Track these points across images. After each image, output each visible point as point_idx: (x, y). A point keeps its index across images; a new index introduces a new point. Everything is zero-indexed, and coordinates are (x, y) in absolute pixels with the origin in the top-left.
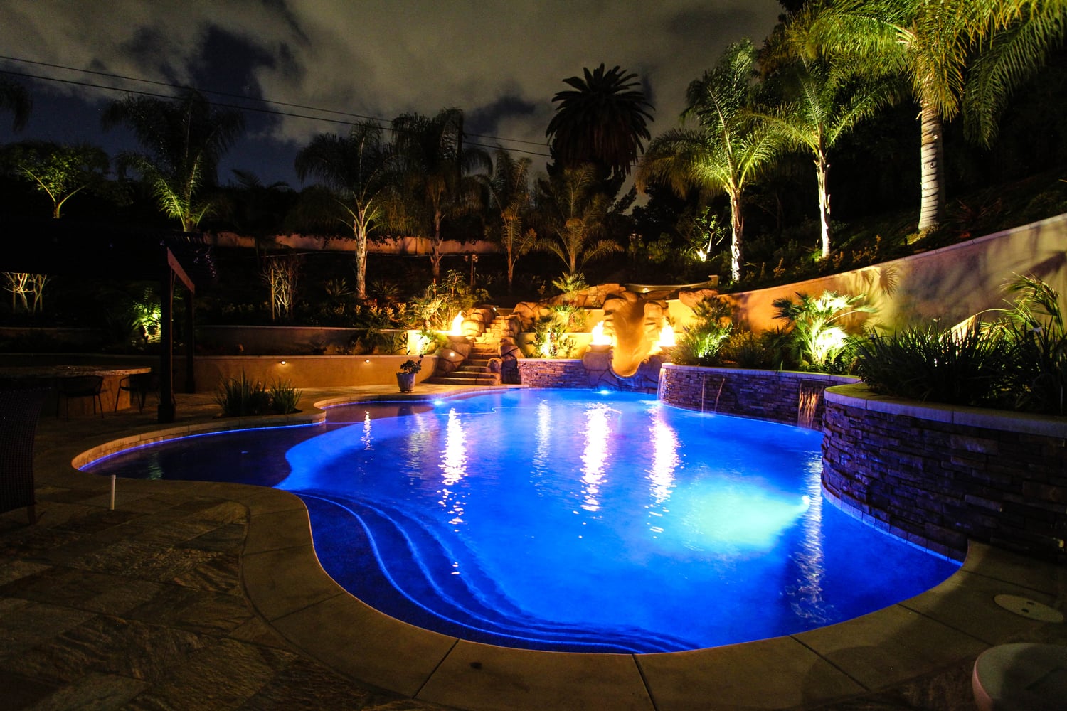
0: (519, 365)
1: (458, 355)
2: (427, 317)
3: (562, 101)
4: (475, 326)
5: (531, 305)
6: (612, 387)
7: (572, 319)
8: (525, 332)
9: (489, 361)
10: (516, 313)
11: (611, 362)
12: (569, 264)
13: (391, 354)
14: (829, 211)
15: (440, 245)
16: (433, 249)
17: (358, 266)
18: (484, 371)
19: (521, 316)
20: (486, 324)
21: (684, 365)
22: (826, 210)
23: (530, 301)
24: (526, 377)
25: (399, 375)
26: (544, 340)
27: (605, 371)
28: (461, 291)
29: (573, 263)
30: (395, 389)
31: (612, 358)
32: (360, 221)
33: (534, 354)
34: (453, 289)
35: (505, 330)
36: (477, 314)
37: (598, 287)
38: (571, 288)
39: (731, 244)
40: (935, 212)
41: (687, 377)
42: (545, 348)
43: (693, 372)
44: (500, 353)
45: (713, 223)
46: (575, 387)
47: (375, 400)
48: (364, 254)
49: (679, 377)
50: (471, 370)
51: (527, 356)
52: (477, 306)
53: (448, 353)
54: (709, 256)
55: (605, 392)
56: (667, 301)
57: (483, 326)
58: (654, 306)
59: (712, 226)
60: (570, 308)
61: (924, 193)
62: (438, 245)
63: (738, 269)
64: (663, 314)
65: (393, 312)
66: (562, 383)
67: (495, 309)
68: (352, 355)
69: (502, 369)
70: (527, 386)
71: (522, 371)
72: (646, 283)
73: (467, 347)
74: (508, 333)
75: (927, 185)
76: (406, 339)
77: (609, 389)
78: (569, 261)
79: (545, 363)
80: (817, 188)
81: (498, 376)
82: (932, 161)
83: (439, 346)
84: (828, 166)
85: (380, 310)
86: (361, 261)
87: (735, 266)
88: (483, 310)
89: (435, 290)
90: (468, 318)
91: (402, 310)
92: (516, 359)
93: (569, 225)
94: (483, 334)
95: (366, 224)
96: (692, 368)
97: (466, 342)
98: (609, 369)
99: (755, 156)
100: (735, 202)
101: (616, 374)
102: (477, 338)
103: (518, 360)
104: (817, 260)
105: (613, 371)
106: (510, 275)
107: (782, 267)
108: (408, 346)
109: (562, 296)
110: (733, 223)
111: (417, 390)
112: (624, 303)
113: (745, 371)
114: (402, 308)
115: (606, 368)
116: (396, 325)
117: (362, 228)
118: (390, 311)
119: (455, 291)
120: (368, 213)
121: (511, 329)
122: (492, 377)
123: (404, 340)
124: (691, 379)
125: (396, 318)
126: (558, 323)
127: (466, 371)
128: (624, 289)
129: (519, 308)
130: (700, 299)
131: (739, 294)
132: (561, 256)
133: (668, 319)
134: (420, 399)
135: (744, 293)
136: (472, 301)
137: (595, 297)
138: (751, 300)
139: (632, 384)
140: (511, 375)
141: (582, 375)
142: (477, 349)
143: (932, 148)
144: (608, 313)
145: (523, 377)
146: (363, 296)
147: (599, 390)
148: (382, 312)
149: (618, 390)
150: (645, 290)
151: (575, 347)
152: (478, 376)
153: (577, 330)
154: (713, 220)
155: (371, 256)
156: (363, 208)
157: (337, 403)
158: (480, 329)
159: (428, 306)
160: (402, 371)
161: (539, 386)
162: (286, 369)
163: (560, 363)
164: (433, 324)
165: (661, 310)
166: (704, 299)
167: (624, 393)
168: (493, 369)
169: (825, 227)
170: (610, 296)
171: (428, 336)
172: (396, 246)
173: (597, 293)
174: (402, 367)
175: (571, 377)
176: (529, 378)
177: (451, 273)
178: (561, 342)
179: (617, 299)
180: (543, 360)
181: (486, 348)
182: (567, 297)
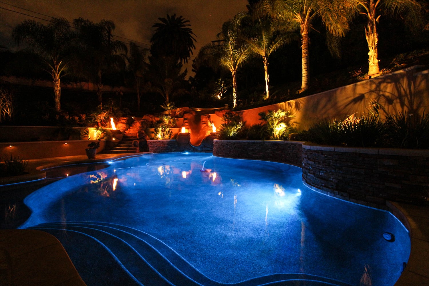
0: (148, 143)
1: (117, 139)
2: (99, 121)
3: (157, 28)
4: (124, 125)
5: (151, 116)
6: (191, 151)
7: (170, 123)
8: (149, 128)
9: (133, 142)
10: (144, 119)
11: (190, 140)
12: (166, 98)
13: (80, 140)
14: (268, 81)
15: (102, 87)
16: (98, 88)
17: (56, 94)
18: (131, 146)
19: (146, 121)
20: (130, 124)
21: (224, 140)
22: (267, 80)
23: (151, 114)
24: (151, 148)
25: (86, 150)
26: (159, 131)
28: (115, 109)
29: (168, 98)
30: (85, 157)
31: (190, 139)
32: (56, 70)
33: (154, 138)
34: (111, 107)
35: (139, 127)
36: (124, 120)
37: (180, 108)
38: (169, 108)
39: (233, 92)
40: (307, 82)
41: (226, 144)
42: (159, 135)
43: (229, 142)
44: (138, 137)
45: (223, 84)
46: (174, 152)
47: (74, 164)
48: (59, 88)
49: (223, 144)
50: (124, 146)
51: (151, 139)
52: (124, 116)
53: (111, 138)
54: (222, 97)
55: (187, 153)
56: (210, 115)
57: (128, 126)
58: (205, 117)
59: (222, 86)
60: (169, 117)
61: (303, 75)
62: (101, 87)
63: (236, 102)
64: (208, 120)
65: (79, 119)
66: (168, 150)
67: (133, 117)
68: (56, 140)
69: (139, 145)
70: (152, 152)
71: (149, 145)
72: (199, 107)
73: (122, 135)
74: (141, 128)
75: (304, 72)
76: (88, 132)
77: (189, 151)
78: (166, 97)
79: (160, 142)
80: (264, 72)
81: (138, 148)
82: (306, 63)
83: (106, 135)
84: (268, 64)
85: (71, 118)
86: (58, 92)
87: (235, 101)
88: (127, 118)
89: (101, 108)
90: (120, 121)
91: (84, 118)
92: (146, 140)
93: (166, 80)
94: (129, 129)
95: (60, 72)
96: (228, 141)
97: (121, 133)
98: (189, 142)
99: (242, 58)
100: (234, 76)
101: (192, 145)
102: (126, 131)
103: (147, 141)
104: (265, 99)
105: (191, 144)
106: (139, 102)
107: (253, 101)
108: (89, 136)
109: (165, 112)
110: (233, 84)
111: (98, 157)
112: (191, 115)
113: (251, 141)
114: (84, 117)
116: (81, 126)
117: (58, 74)
118: (77, 118)
119: (113, 109)
120: (61, 67)
121: (142, 127)
122: (135, 149)
123: (86, 132)
124: (228, 145)
125: (80, 121)
126: (165, 124)
127: (121, 146)
128: (191, 109)
129: (144, 117)
130: (224, 113)
131: (239, 111)
132: (162, 94)
133: (210, 122)
134: (100, 161)
135: (241, 111)
136: (121, 114)
137: (179, 113)
138: (244, 113)
139: (199, 149)
140: (144, 148)
141: (177, 146)
142: (126, 136)
143: (306, 59)
144: (185, 119)
145: (150, 148)
146: (59, 110)
147: (185, 152)
148: (72, 119)
149: (193, 152)
150: (199, 110)
151: (173, 134)
152: (128, 149)
153: (172, 127)
154: (222, 83)
155: (62, 90)
156: (57, 64)
157: (50, 167)
158: (126, 127)
159: (99, 115)
160: (89, 148)
161: (158, 152)
162: (13, 149)
163: (167, 141)
164: (102, 125)
165: (208, 119)
166: (226, 113)
167: (196, 153)
168: (135, 145)
169: (267, 87)
170: (185, 112)
171: (100, 130)
172: (77, 86)
173: (180, 111)
174: (89, 146)
175: (172, 147)
176: (153, 149)
177: (110, 100)
178: (166, 132)
179: (189, 114)
180: (158, 140)
181: (131, 135)
182: (167, 113)
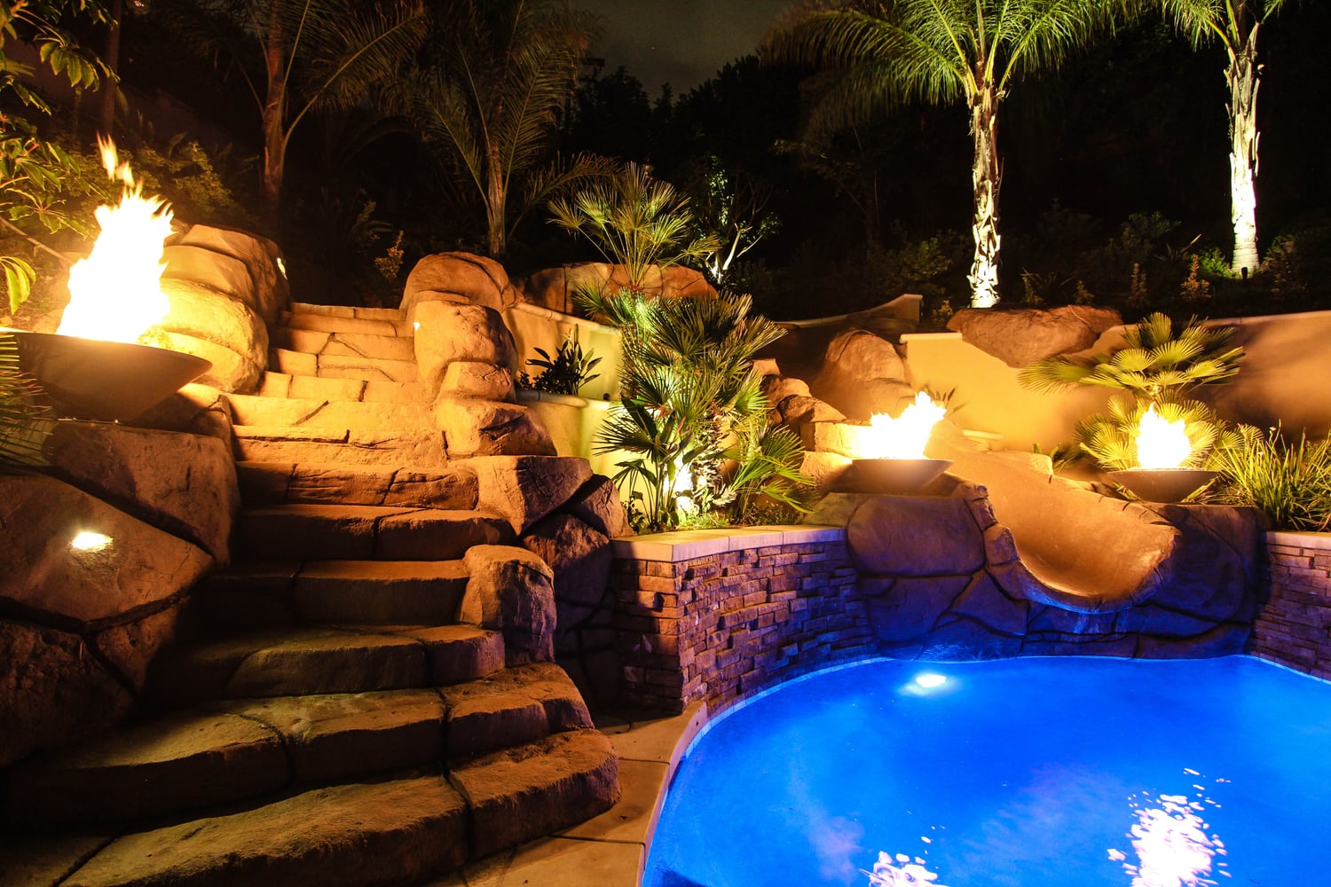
6: (997, 646)
14: (1257, 169)
20: (274, 322)
22: (1253, 165)
27: (970, 574)
39: (978, 221)
56: (903, 336)
57: (261, 333)
66: (795, 646)
71: (681, 617)
74: (501, 378)
79: (742, 556)
92: (619, 545)
94: (272, 377)
102: (243, 403)
115: (971, 559)
121: (504, 361)
145: (687, 665)
158: (251, 344)
163: (783, 546)
173: (662, 287)
175: (817, 612)
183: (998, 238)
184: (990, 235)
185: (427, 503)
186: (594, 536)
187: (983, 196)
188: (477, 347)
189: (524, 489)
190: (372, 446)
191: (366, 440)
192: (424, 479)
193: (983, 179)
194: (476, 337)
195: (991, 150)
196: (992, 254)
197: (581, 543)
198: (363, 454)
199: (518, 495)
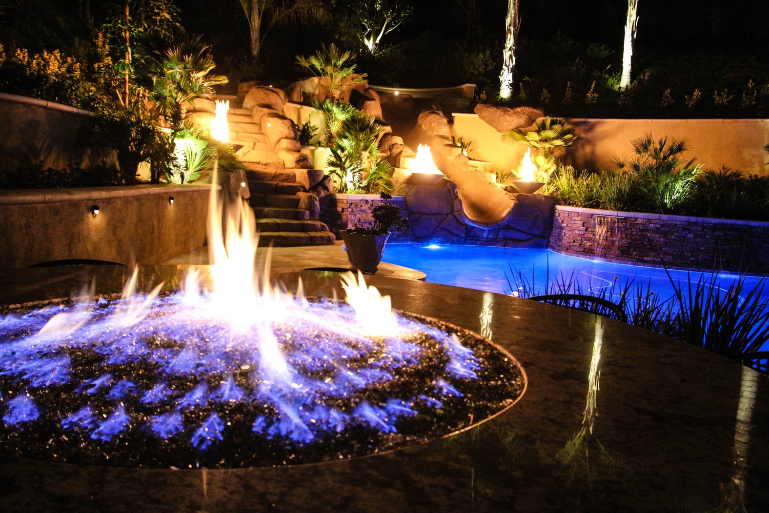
27: (447, 215)
31: (458, 196)
64: (450, 131)
101: (468, 219)
105: (465, 215)
115: (447, 210)
165: (449, 127)
183: (514, 58)
184: (511, 56)
185: (283, 181)
186: (326, 192)
187: (509, 35)
188: (289, 133)
189: (309, 178)
190: (266, 164)
191: (265, 163)
192: (283, 175)
193: (510, 25)
194: (289, 131)
195: (515, 11)
196: (511, 66)
197: (323, 193)
198: (263, 167)
199: (308, 180)
